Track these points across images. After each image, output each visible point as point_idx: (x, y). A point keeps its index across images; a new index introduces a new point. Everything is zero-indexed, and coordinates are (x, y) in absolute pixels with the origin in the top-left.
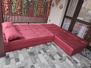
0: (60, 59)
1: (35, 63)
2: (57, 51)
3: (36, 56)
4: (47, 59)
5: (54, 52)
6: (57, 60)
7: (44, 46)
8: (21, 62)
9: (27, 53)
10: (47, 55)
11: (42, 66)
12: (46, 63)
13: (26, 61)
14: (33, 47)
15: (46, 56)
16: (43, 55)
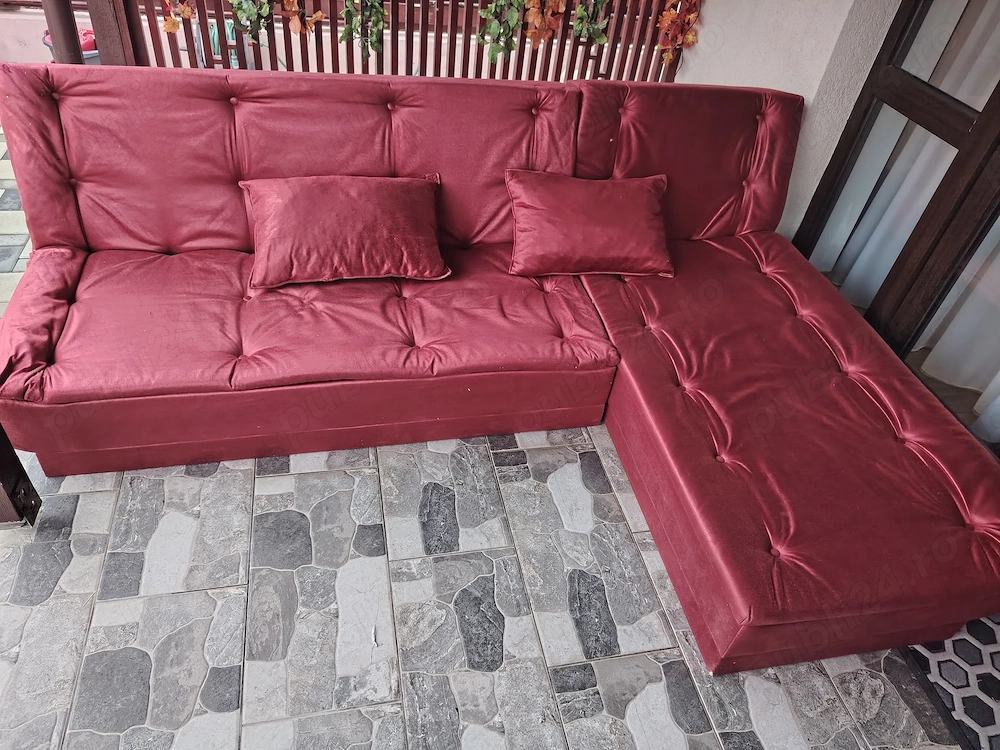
0: (565, 680)
1: (265, 654)
2: (586, 560)
3: (317, 568)
4: (414, 631)
5: (547, 562)
6: (515, 681)
7: (459, 467)
8: (152, 600)
9: (240, 521)
10: (441, 585)
11: (315, 706)
12: (381, 684)
13: (192, 603)
14: (340, 456)
15: (421, 591)
16: (396, 576)
